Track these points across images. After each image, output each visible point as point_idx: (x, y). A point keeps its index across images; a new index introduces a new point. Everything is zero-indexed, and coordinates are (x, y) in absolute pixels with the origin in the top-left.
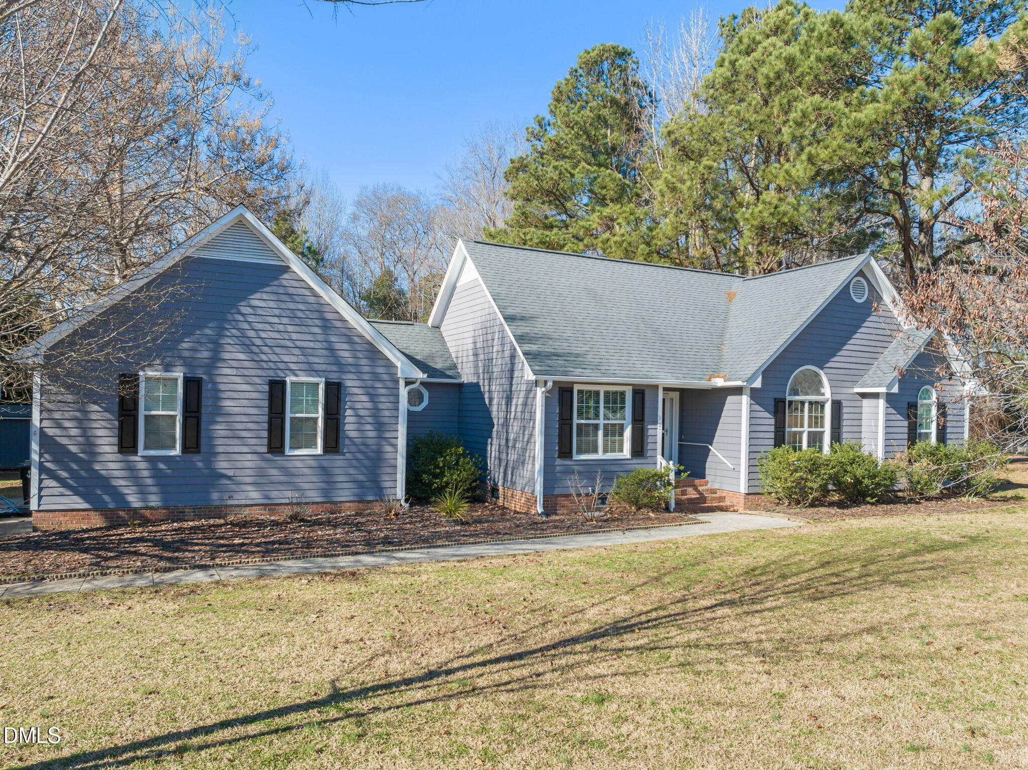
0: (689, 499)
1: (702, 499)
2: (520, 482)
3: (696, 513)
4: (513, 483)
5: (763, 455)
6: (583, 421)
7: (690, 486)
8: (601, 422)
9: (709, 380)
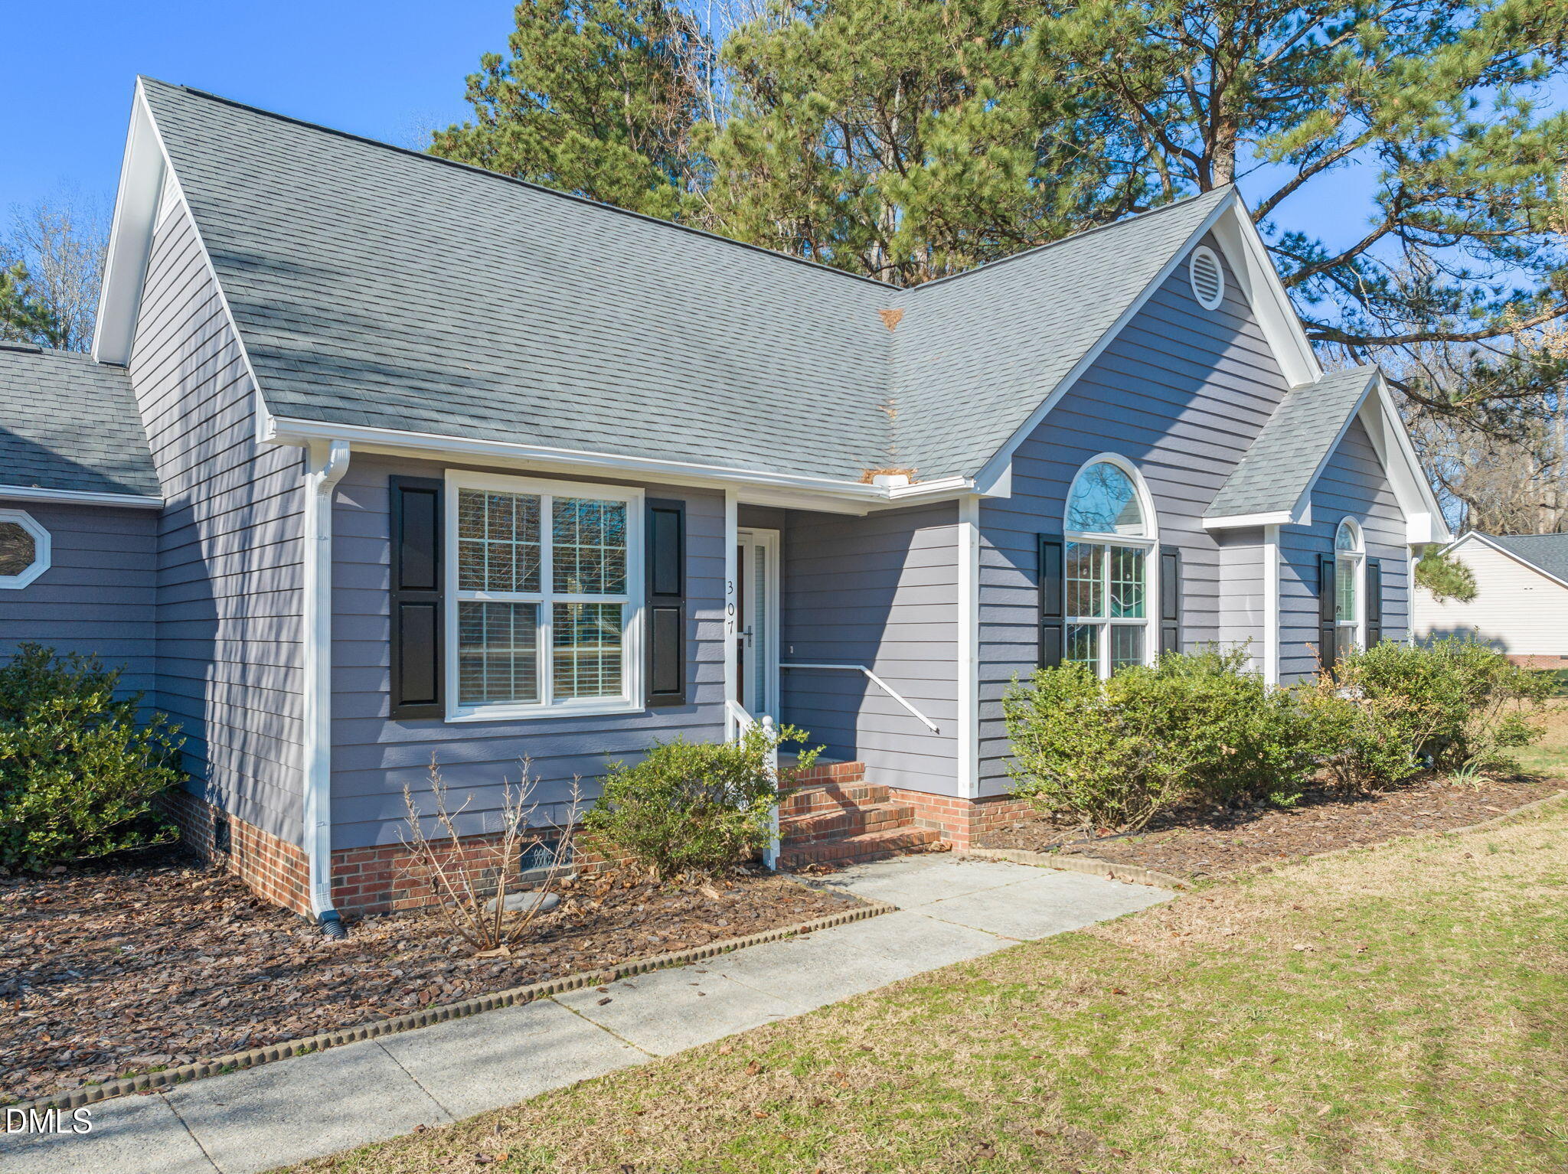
0: (818, 825)
1: (855, 821)
2: (273, 807)
3: (840, 866)
4: (258, 809)
5: (1016, 689)
6: (480, 596)
7: (817, 783)
8: (546, 598)
9: (868, 479)
